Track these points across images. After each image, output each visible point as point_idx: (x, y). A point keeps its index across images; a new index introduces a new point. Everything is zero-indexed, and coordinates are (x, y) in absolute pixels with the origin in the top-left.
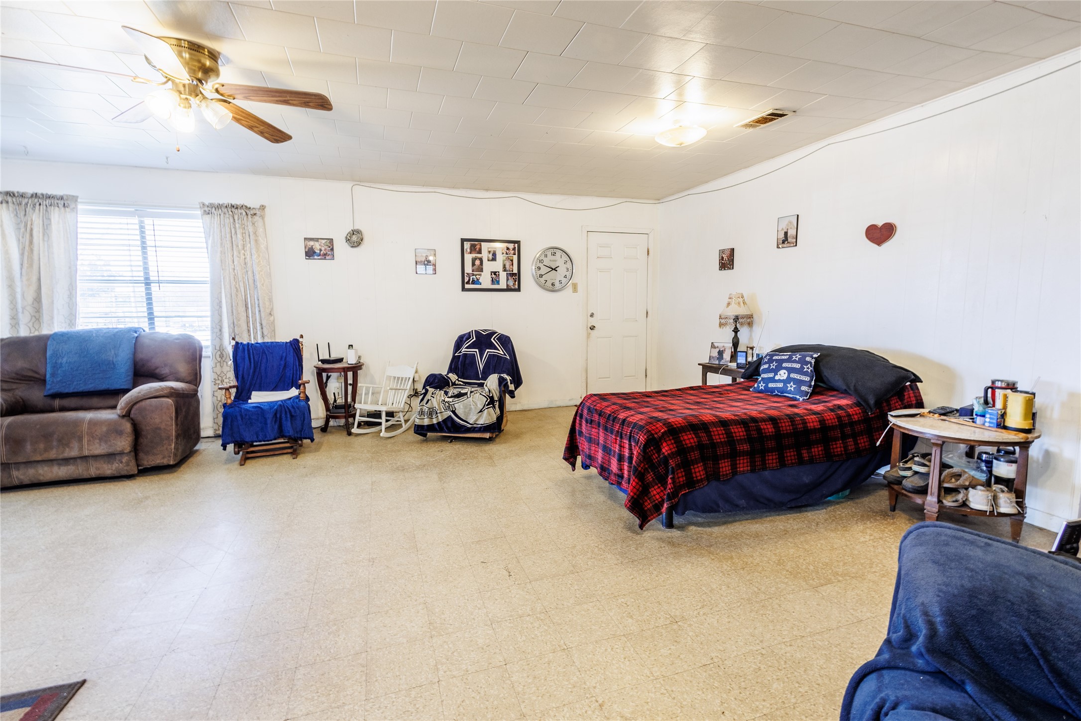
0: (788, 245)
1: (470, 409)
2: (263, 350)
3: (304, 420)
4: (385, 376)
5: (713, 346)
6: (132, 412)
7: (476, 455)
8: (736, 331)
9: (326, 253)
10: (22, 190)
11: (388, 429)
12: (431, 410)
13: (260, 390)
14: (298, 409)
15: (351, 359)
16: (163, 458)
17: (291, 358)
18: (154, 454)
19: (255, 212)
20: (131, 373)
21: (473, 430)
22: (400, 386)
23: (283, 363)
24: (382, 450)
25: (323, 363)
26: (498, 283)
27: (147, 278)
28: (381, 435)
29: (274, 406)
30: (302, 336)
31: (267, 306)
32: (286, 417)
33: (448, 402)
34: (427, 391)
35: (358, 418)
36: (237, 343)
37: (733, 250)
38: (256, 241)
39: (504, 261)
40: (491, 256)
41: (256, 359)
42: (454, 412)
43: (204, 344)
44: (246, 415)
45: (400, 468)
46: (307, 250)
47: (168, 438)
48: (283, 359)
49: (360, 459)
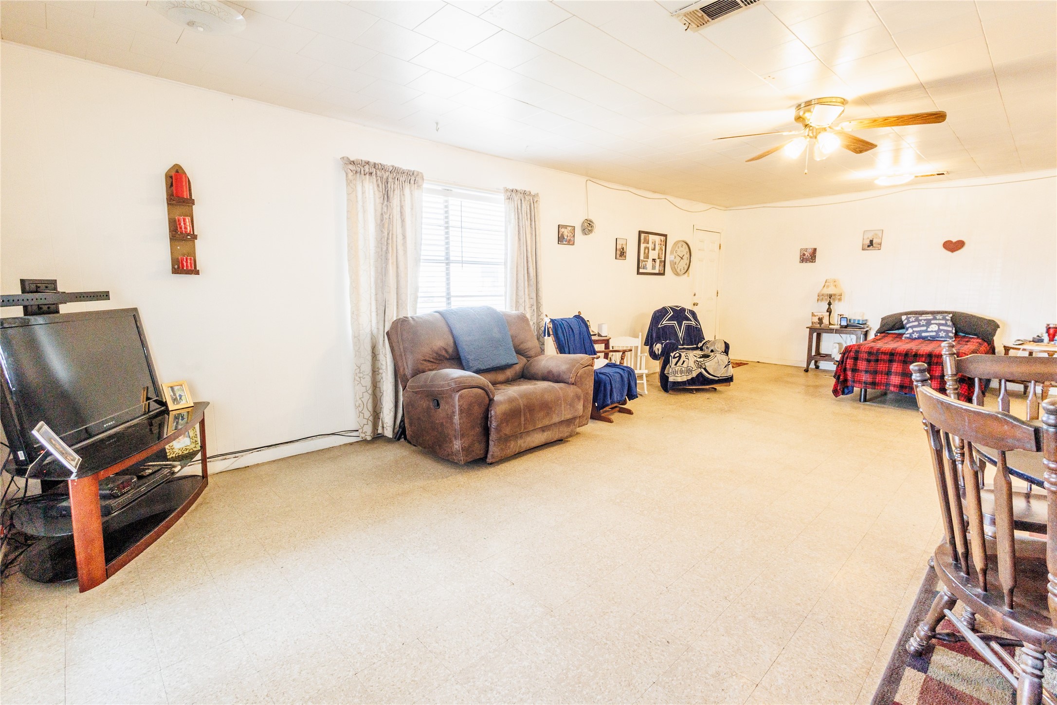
0: (873, 248)
5: (813, 315)
6: (577, 380)
8: (830, 304)
9: (571, 239)
10: (365, 158)
12: (687, 369)
20: (513, 349)
26: (655, 268)
27: (448, 258)
33: (700, 362)
34: (680, 354)
36: (552, 320)
37: (815, 250)
39: (659, 250)
40: (653, 246)
42: (705, 369)
46: (559, 236)
47: (590, 401)
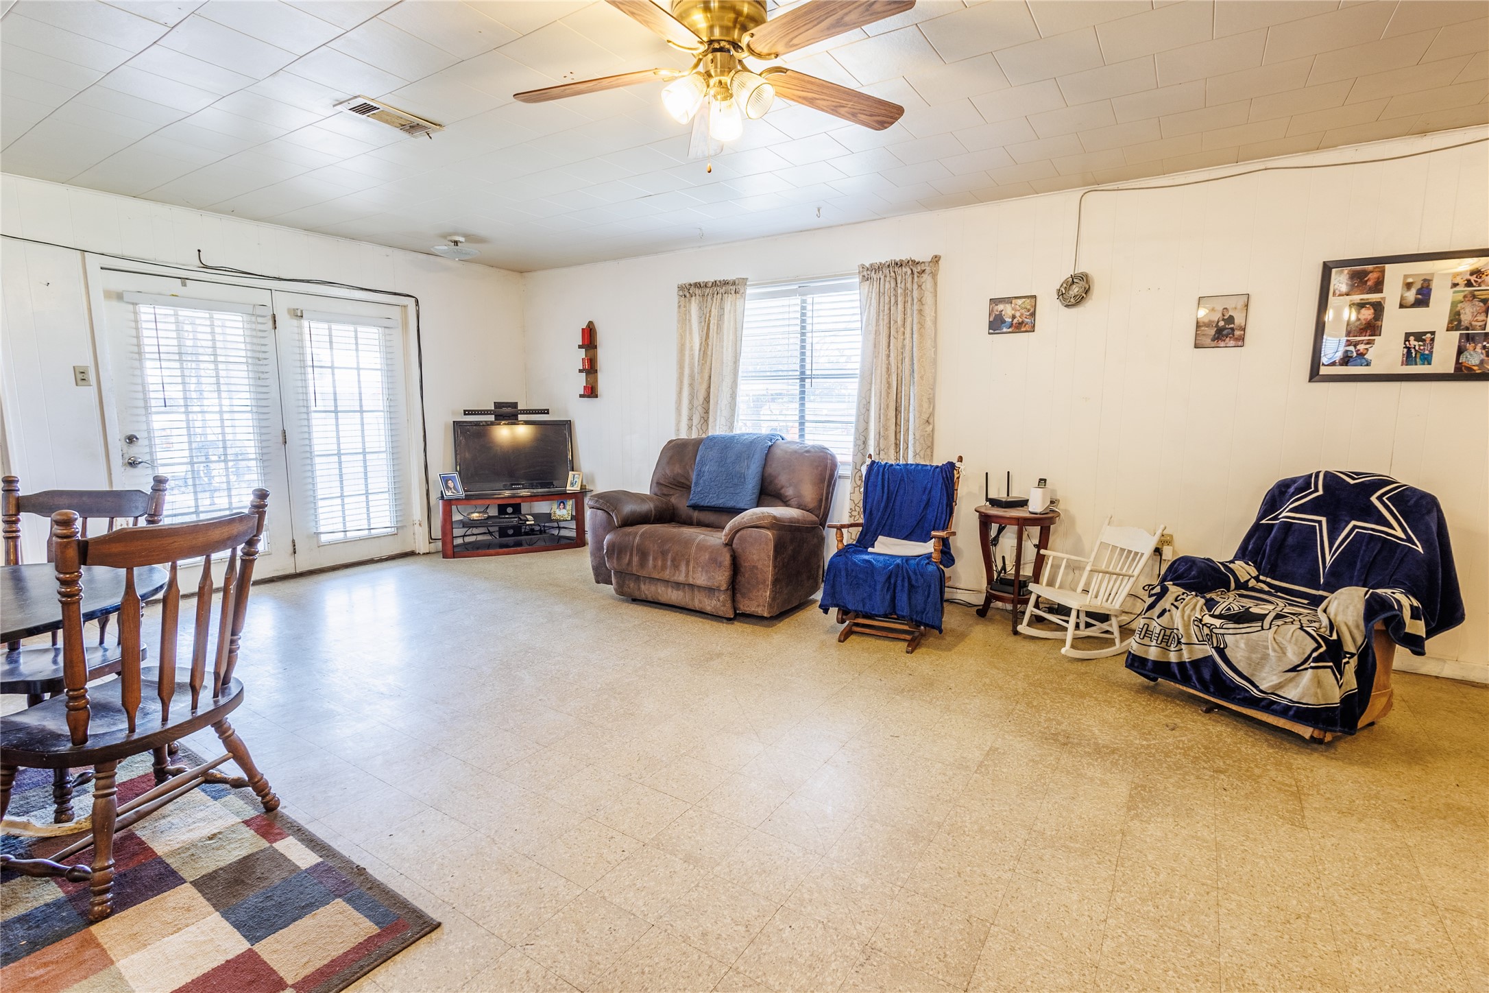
1: (1265, 657)
2: (902, 476)
3: (928, 596)
4: (1098, 543)
6: (735, 541)
7: (1257, 771)
9: (1023, 322)
11: (1078, 642)
12: (1168, 632)
13: (889, 535)
14: (922, 576)
15: (1037, 505)
16: (758, 606)
17: (937, 493)
18: (750, 599)
19: (923, 269)
20: (757, 491)
21: (1266, 704)
22: (1121, 569)
23: (925, 498)
24: (1051, 682)
25: (993, 506)
26: (1427, 359)
27: (803, 373)
28: (1063, 651)
29: (891, 565)
30: (960, 459)
31: (924, 410)
32: (903, 586)
33: (1209, 626)
34: (1165, 591)
35: (1030, 609)
36: (873, 463)
38: (920, 311)
39: (1454, 304)
40: (1411, 296)
41: (891, 488)
42: (1221, 651)
43: (839, 458)
44: (853, 571)
45: (1060, 738)
46: (991, 319)
47: (764, 582)
48: (927, 492)
49: (1001, 688)
